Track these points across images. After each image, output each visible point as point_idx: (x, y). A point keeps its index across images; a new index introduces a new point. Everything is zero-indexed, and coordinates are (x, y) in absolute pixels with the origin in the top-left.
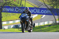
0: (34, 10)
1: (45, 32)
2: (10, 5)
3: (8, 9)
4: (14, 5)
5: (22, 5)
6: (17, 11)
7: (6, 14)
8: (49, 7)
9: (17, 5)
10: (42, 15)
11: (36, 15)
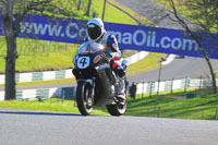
0: (135, 35)
1: (172, 116)
2: (48, 10)
3: (41, 26)
4: (65, 14)
5: (91, 13)
6: (73, 37)
7: (33, 45)
8: (191, 27)
9: (74, 15)
10: (164, 55)
11: (143, 54)
